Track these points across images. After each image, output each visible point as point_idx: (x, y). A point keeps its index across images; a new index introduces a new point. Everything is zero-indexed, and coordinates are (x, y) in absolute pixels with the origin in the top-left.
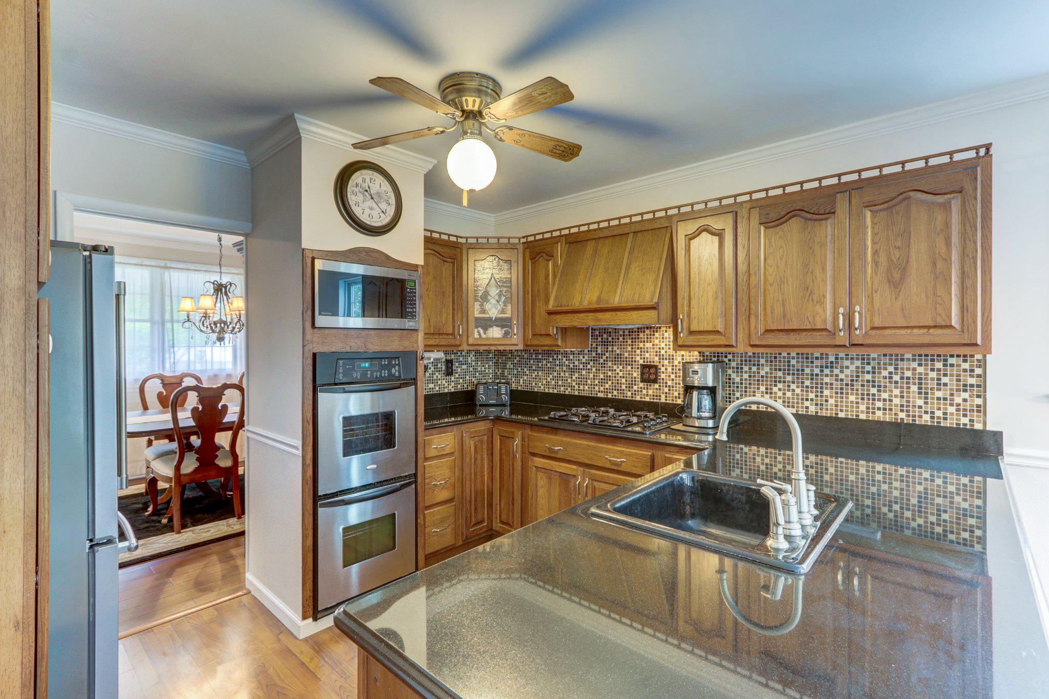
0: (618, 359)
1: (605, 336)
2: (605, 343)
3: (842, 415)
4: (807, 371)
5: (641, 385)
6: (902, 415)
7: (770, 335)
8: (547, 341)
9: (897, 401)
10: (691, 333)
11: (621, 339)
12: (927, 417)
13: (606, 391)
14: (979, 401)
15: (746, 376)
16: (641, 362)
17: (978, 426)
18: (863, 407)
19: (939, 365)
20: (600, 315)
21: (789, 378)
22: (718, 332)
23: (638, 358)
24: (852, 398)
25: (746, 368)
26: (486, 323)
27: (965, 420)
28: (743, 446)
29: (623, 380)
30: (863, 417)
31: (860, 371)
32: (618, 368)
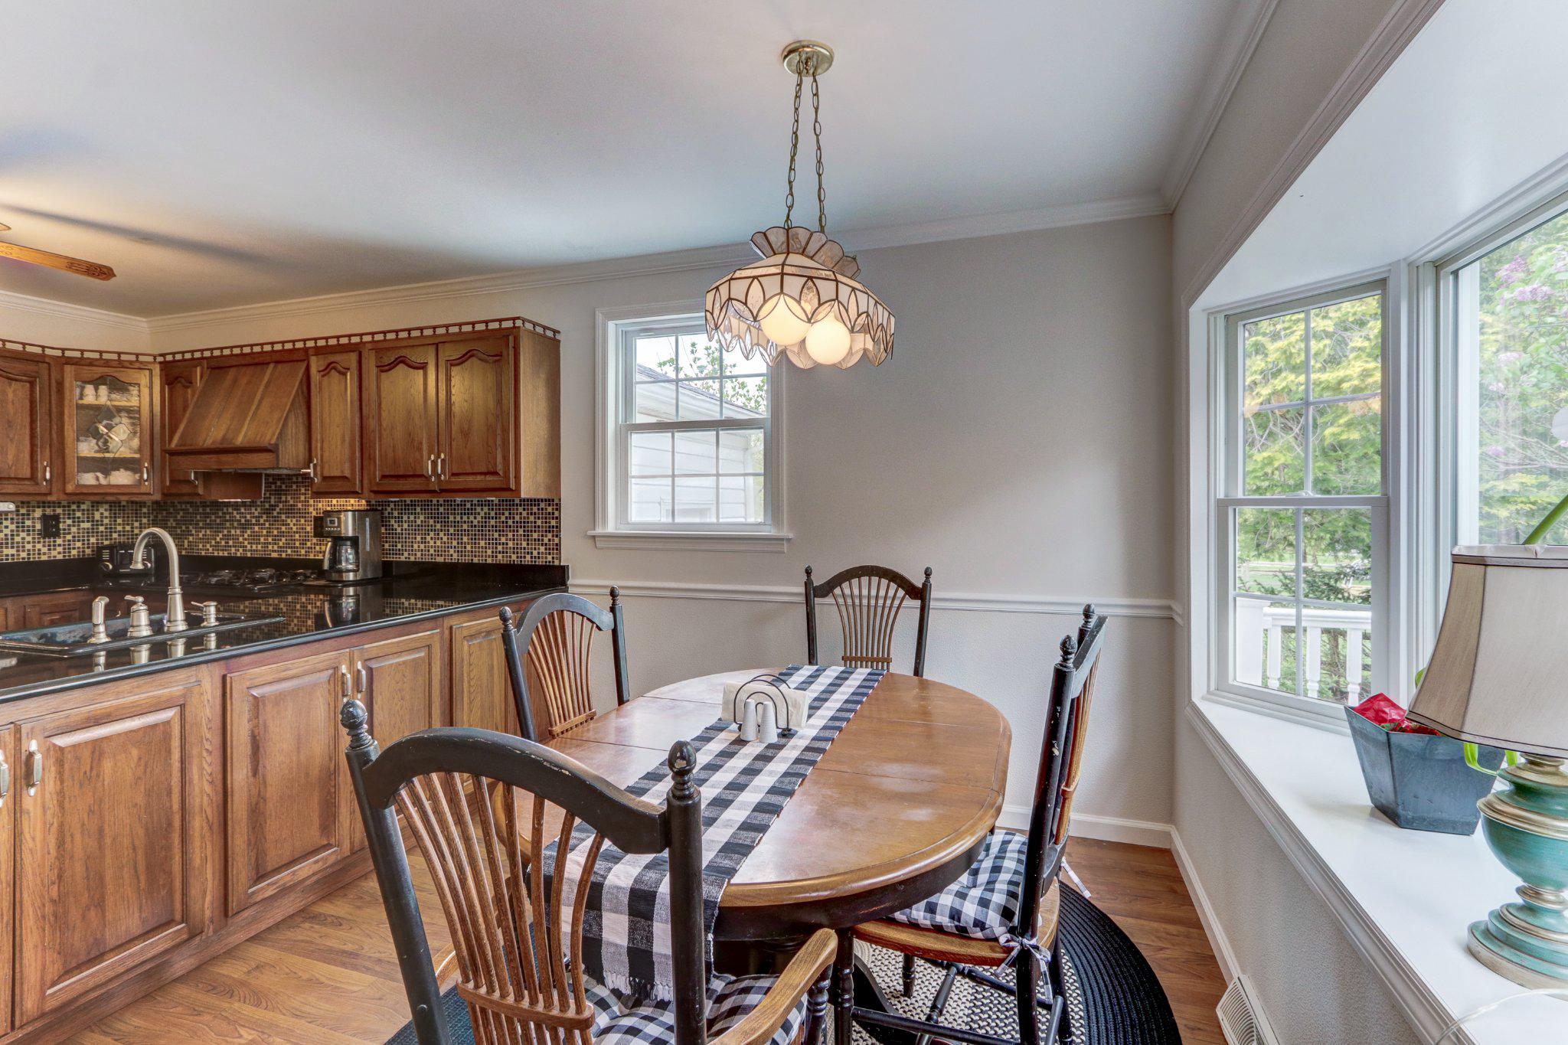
0: (291, 511)
1: (279, 483)
2: (279, 492)
3: (476, 560)
4: (451, 518)
5: (315, 540)
6: (514, 557)
7: (386, 481)
8: (186, 489)
9: (511, 544)
10: (325, 478)
11: (294, 487)
12: (528, 557)
13: (281, 549)
14: (556, 540)
15: (405, 526)
16: (314, 514)
17: (557, 563)
18: (489, 552)
19: (535, 509)
20: (224, 458)
21: (438, 526)
22: (346, 477)
23: (311, 509)
24: (482, 543)
25: (405, 518)
26: (107, 465)
27: (550, 558)
28: (403, 600)
29: (297, 536)
30: (489, 561)
31: (487, 517)
32: (291, 522)
